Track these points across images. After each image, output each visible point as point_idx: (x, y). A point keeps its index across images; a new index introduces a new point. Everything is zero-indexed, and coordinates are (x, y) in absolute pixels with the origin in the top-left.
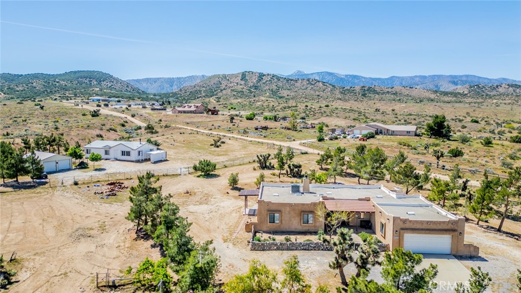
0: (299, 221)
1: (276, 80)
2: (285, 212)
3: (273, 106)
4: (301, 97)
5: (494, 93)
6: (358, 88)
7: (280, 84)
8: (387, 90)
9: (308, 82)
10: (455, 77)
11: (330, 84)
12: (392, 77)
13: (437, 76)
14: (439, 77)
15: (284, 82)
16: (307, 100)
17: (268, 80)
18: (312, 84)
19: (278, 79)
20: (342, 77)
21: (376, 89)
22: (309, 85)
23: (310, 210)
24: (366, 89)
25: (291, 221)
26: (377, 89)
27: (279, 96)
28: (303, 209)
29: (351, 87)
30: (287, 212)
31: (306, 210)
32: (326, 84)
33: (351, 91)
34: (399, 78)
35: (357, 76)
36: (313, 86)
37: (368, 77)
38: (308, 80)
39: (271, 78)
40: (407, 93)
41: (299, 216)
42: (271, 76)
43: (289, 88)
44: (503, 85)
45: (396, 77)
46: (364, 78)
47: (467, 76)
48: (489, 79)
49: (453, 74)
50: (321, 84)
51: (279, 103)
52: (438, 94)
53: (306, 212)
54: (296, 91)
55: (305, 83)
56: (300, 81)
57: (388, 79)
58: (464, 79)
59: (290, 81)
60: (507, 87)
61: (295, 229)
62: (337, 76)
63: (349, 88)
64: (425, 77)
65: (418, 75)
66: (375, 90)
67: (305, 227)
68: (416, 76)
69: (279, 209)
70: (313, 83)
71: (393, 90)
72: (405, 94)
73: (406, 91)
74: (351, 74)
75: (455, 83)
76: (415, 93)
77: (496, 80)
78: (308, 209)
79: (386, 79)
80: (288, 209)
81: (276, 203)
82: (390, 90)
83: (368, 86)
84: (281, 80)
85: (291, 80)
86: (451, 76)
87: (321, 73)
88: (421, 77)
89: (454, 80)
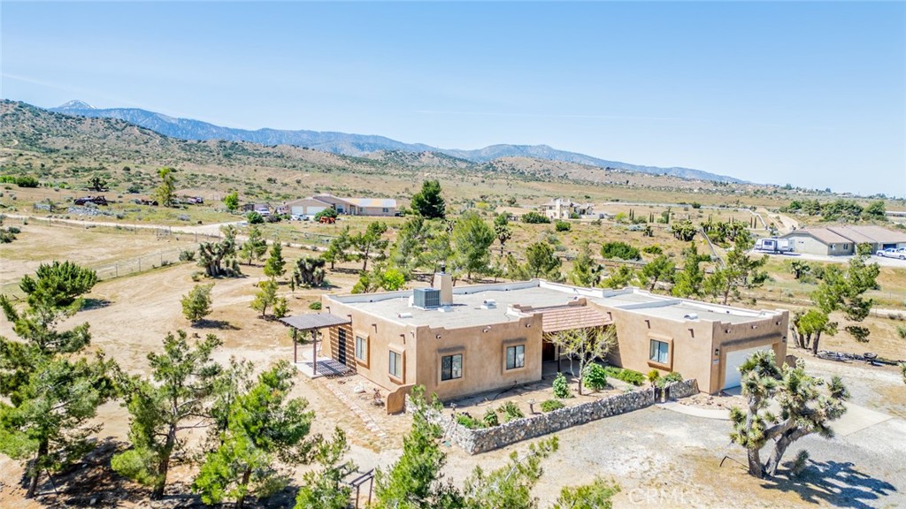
0: (499, 365)
1: (28, 115)
2: (471, 350)
3: (43, 166)
4: (103, 153)
5: (416, 164)
6: (212, 143)
7: (40, 123)
8: (266, 150)
9: (106, 125)
10: (360, 137)
11: (156, 133)
12: (264, 130)
13: (334, 133)
14: (337, 135)
15: (52, 121)
16: (116, 158)
17: (9, 112)
18: (118, 130)
19: (36, 112)
20: (173, 121)
21: (246, 148)
22: (111, 130)
23: (518, 336)
24: (228, 145)
25: (483, 367)
26: (248, 146)
27: (44, 148)
28: (507, 337)
29: (200, 141)
30: (475, 349)
31: (512, 338)
32: (147, 131)
33: (201, 147)
34: (276, 131)
35: (202, 122)
36: (119, 133)
37: (221, 126)
38: (108, 120)
39: (16, 109)
40: (300, 156)
41: (499, 354)
42: (16, 106)
43: (64, 133)
44: (427, 154)
45: (271, 130)
46: (216, 127)
47: (375, 137)
48: (404, 144)
49: (357, 133)
50: (136, 131)
51: (56, 162)
52: (348, 161)
53: (511, 341)
54: (83, 141)
55: (100, 125)
56: (89, 121)
57: (258, 132)
58: (371, 141)
59: (64, 119)
60: (432, 156)
61: (491, 385)
62: (162, 120)
63: (195, 142)
64: (316, 134)
65: (306, 129)
66: (243, 149)
67: (510, 377)
68: (302, 132)
69: (460, 344)
70: (118, 127)
71: (276, 150)
72: (297, 158)
73: (297, 154)
74: (189, 119)
75: (361, 148)
76: (312, 156)
77: (412, 146)
78: (514, 336)
79: (253, 132)
80: (478, 340)
81: (454, 330)
82: (271, 150)
83: (231, 141)
84: (42, 115)
85: (67, 118)
86: (353, 136)
87: (129, 110)
88: (309, 132)
89: (359, 142)
